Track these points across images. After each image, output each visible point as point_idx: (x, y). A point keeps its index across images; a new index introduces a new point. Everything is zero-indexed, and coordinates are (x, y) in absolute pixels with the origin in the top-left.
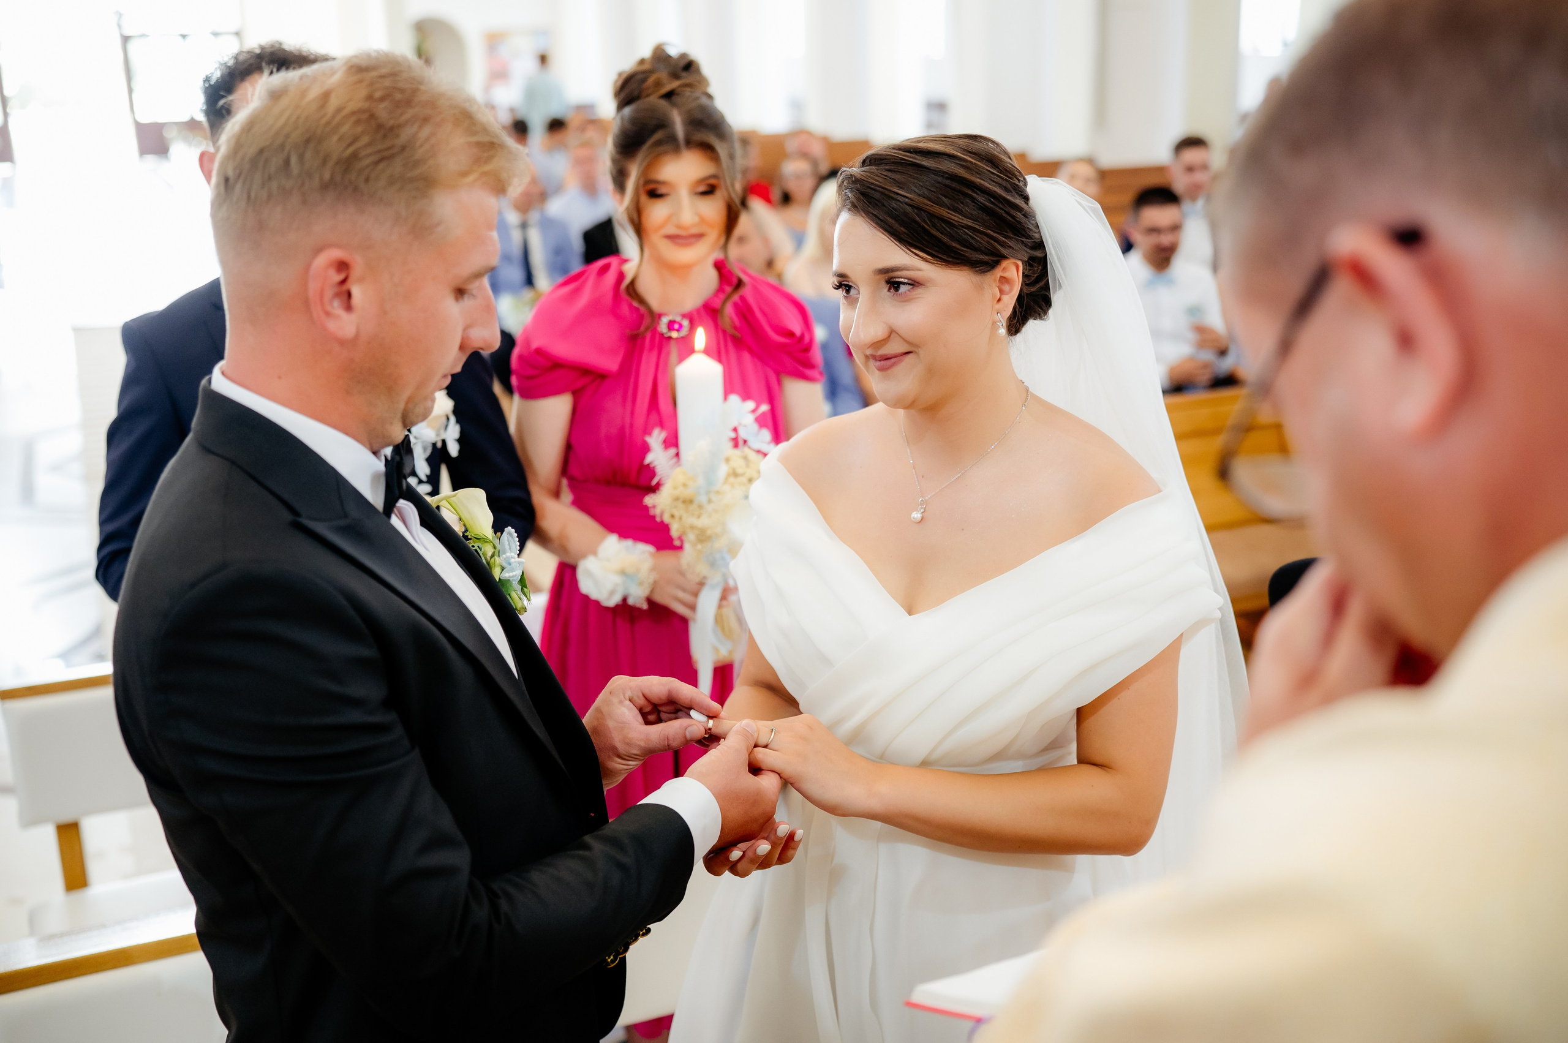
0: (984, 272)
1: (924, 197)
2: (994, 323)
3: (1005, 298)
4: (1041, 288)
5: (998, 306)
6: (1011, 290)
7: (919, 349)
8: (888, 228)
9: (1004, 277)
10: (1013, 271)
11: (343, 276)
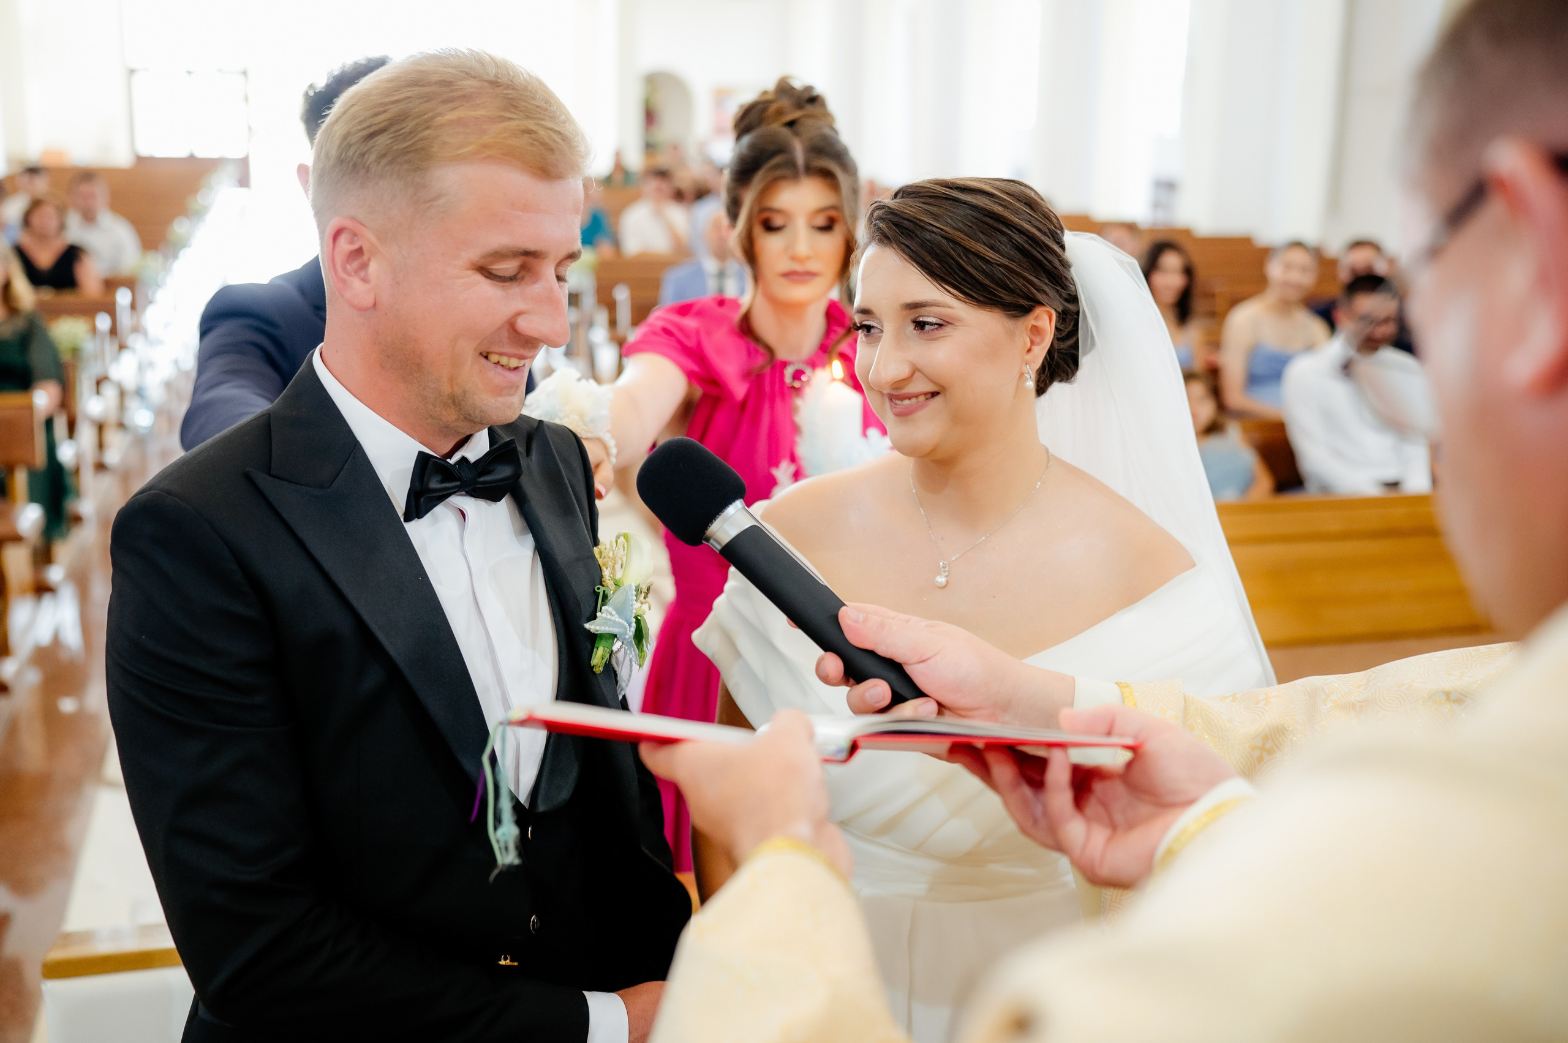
0: (1015, 317)
1: (960, 231)
2: (1022, 375)
3: (1036, 349)
4: (1071, 346)
5: (1028, 357)
6: (1042, 340)
7: (949, 390)
8: (919, 260)
9: (1036, 326)
10: (1045, 320)
11: (356, 246)
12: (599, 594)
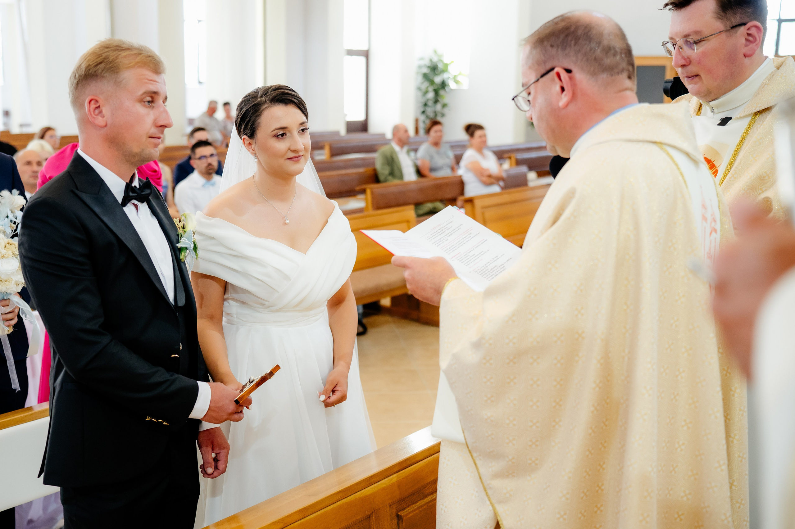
11: (98, 105)
12: (179, 235)
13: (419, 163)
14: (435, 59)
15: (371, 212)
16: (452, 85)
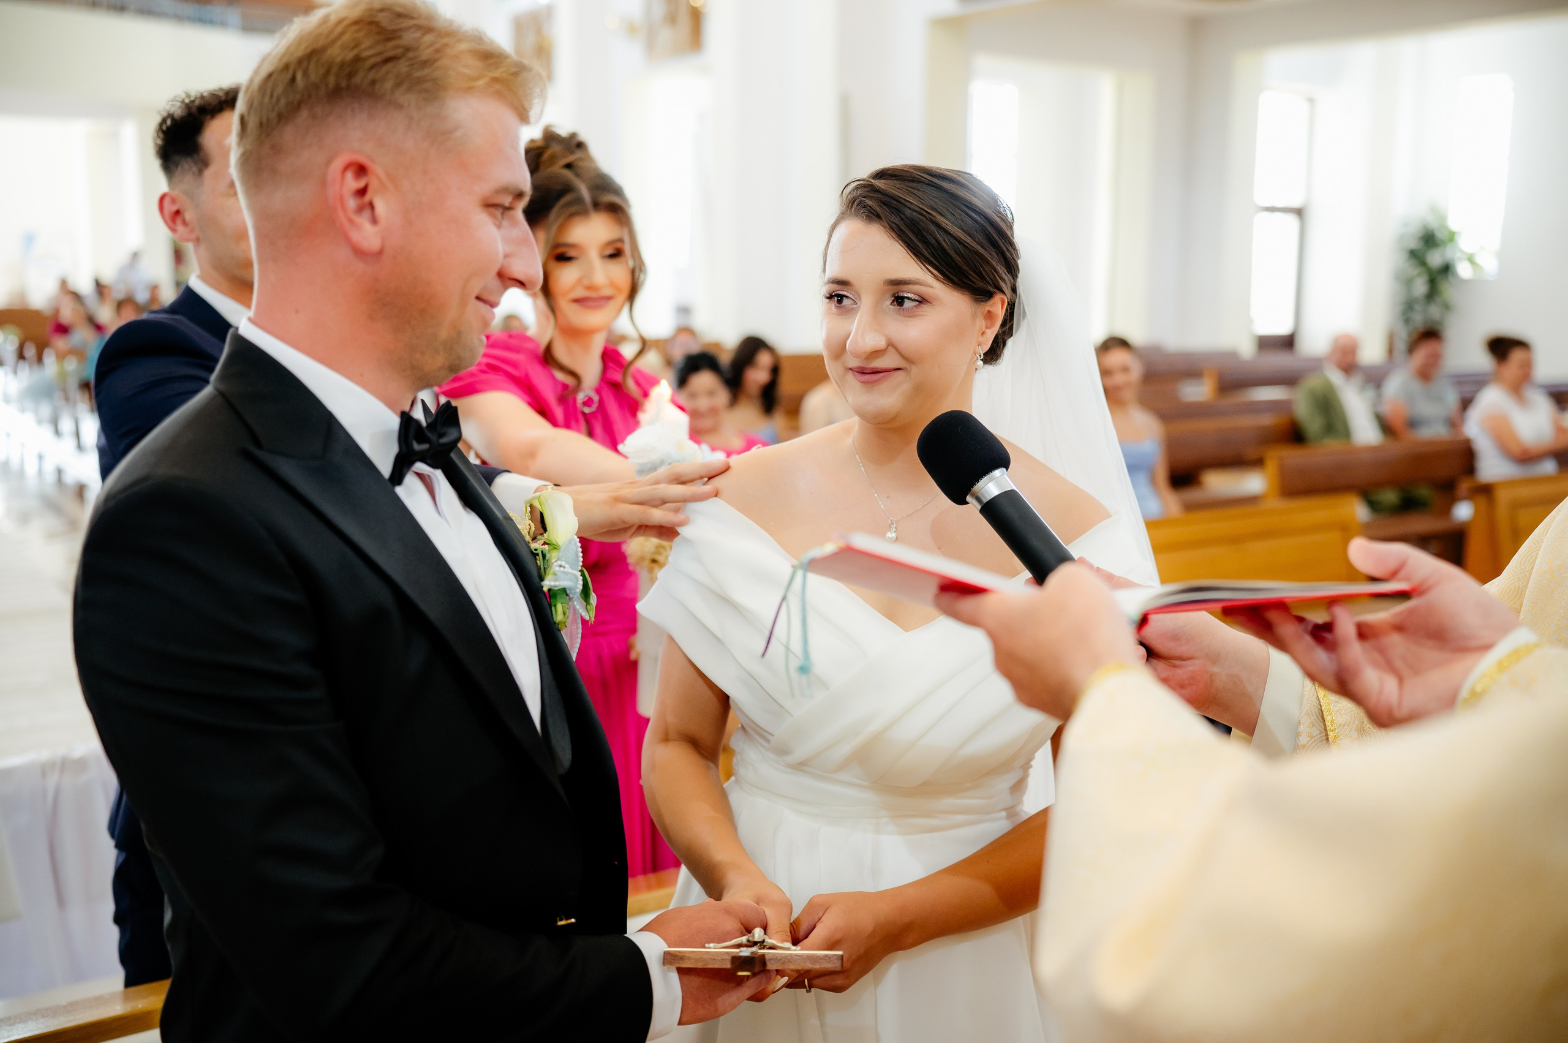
0: (979, 302)
2: (974, 354)
3: (988, 332)
5: (983, 339)
6: (993, 325)
7: (913, 366)
8: (906, 239)
9: (990, 312)
10: (1000, 306)
11: (362, 184)
12: (538, 554)
13: (1386, 409)
14: (1433, 224)
15: (1276, 503)
16: (1463, 270)
